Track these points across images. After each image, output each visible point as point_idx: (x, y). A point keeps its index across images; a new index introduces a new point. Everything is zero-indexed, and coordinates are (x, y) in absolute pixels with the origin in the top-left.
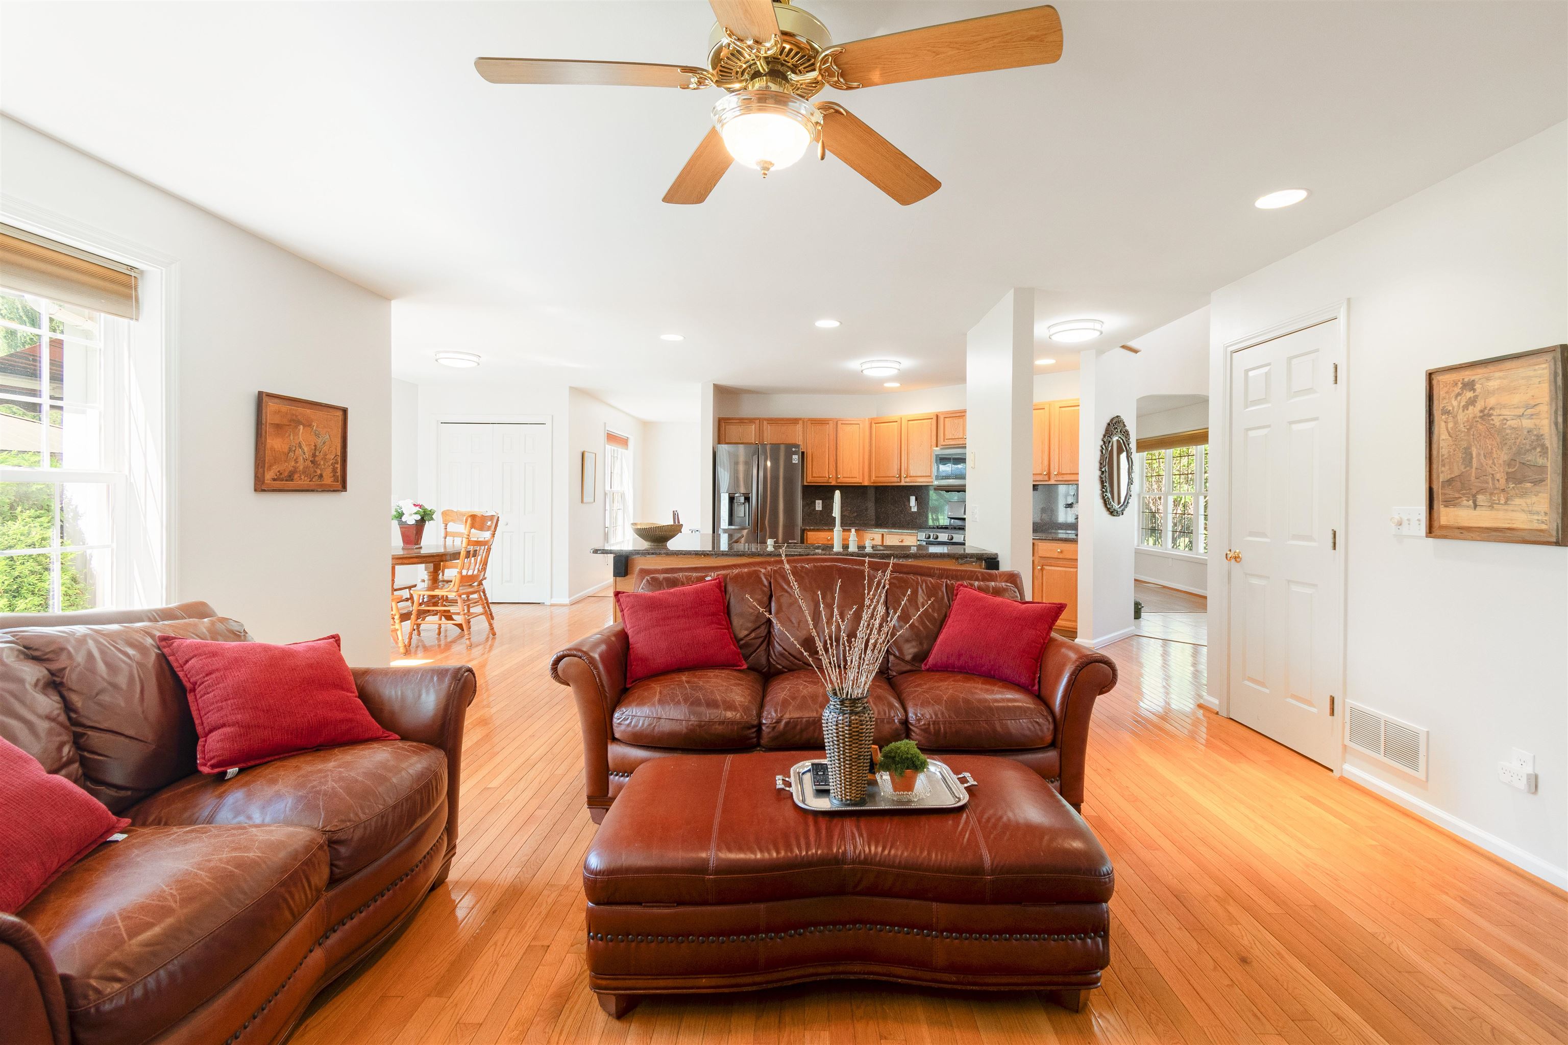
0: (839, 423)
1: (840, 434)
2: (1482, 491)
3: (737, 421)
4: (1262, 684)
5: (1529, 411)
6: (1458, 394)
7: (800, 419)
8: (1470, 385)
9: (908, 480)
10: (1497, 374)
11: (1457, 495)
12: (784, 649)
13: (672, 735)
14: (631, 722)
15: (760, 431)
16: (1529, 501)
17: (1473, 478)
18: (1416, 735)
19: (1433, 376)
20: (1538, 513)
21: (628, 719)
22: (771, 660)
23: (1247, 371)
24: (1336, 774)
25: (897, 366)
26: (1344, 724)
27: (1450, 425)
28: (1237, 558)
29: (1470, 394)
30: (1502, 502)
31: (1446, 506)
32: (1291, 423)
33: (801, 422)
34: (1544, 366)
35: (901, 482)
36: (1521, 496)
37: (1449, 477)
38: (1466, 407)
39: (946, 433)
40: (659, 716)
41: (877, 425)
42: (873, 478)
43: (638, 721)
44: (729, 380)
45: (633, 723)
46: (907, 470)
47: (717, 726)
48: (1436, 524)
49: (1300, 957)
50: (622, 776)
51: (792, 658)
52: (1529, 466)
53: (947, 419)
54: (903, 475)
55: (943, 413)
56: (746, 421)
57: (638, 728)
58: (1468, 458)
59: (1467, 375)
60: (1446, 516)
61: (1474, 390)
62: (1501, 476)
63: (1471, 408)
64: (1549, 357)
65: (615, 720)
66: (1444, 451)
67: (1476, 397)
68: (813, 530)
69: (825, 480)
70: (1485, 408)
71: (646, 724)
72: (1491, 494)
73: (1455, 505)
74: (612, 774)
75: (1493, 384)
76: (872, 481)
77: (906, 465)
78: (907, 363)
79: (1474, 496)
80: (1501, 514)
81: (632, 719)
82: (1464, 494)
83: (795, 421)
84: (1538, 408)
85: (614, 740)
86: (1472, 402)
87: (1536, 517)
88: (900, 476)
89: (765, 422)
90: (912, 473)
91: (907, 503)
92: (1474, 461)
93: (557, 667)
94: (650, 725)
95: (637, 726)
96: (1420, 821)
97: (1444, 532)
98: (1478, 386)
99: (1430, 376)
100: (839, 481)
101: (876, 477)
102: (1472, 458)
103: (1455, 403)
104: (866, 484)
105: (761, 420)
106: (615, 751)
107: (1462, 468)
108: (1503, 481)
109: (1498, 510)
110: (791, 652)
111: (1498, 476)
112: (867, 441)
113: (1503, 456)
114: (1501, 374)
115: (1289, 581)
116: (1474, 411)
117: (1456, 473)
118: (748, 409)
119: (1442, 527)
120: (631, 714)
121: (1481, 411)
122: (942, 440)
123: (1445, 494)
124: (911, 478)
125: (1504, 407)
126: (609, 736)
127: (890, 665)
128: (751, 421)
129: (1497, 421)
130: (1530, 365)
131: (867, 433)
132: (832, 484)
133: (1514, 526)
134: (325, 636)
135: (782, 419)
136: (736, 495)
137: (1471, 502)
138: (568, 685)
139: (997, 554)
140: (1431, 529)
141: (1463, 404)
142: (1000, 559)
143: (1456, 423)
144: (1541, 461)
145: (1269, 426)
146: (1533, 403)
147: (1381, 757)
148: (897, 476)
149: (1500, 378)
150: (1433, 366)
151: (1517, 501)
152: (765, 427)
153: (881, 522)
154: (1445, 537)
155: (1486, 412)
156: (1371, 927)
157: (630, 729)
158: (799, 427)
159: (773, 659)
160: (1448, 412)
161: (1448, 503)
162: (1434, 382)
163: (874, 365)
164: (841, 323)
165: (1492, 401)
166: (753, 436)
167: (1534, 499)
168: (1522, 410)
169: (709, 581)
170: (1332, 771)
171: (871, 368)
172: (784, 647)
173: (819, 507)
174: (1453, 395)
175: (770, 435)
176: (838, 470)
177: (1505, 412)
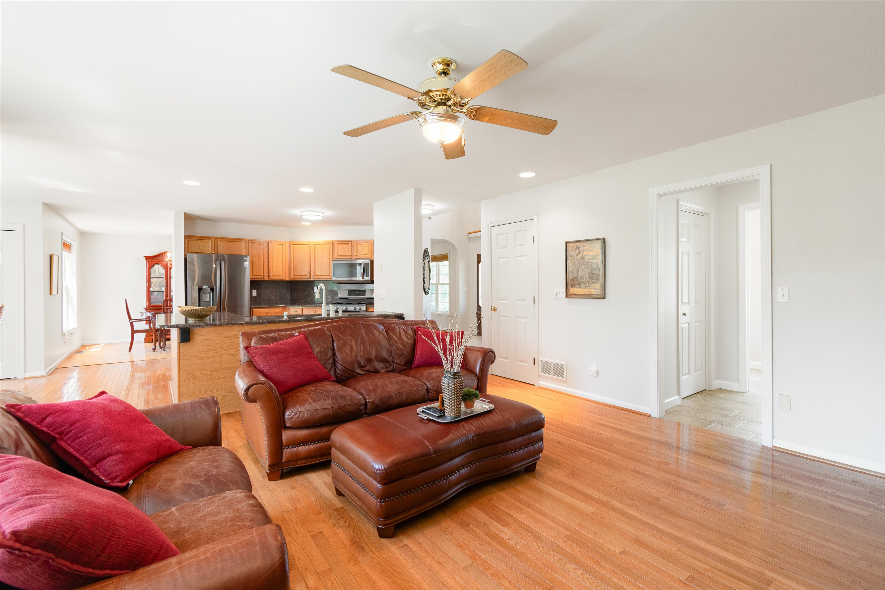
0: (270, 243)
1: (270, 250)
2: (582, 282)
3: (198, 238)
4: (506, 358)
5: (595, 257)
6: (575, 251)
7: (244, 239)
8: (578, 248)
9: (315, 277)
10: (586, 245)
11: (575, 284)
12: (345, 367)
13: (326, 417)
14: (299, 415)
15: (216, 246)
16: (595, 285)
17: (579, 278)
18: (563, 366)
19: (567, 244)
20: (598, 289)
21: (297, 414)
22: (337, 374)
23: (498, 235)
24: (536, 386)
25: (322, 215)
26: (539, 367)
27: (573, 260)
28: (495, 310)
29: (578, 251)
30: (588, 286)
31: (571, 287)
32: (516, 257)
33: (244, 241)
34: (599, 244)
35: (310, 278)
36: (593, 284)
37: (572, 278)
38: (577, 255)
39: (339, 251)
40: (316, 409)
41: (294, 246)
42: (292, 277)
43: (304, 414)
44: (195, 210)
45: (300, 416)
46: (314, 272)
47: (348, 407)
48: (568, 294)
49: (570, 437)
50: (292, 448)
51: (350, 372)
52: (595, 274)
53: (338, 245)
54: (312, 275)
55: (336, 241)
56: (204, 238)
57: (305, 417)
58: (578, 271)
59: (578, 244)
60: (572, 291)
61: (580, 250)
62: (587, 277)
63: (579, 255)
64: (600, 241)
65: (286, 417)
66: (571, 269)
67: (580, 252)
68: (258, 308)
69: (261, 277)
70: (583, 256)
71: (309, 414)
72: (585, 283)
73: (574, 287)
74: (285, 448)
75: (585, 248)
76: (291, 278)
77: (314, 269)
78: (328, 213)
79: (580, 284)
80: (587, 290)
81: (300, 413)
82: (577, 283)
83: (240, 240)
84: (597, 257)
85: (286, 428)
86: (579, 253)
87: (597, 290)
88: (310, 276)
89: (219, 240)
90: (318, 274)
91: (312, 291)
92: (580, 272)
93: (248, 393)
94: (312, 414)
95: (304, 416)
96: (566, 394)
97: (571, 296)
98: (580, 248)
99: (566, 243)
100: (270, 278)
101: (294, 276)
102: (579, 272)
103: (574, 253)
104: (287, 279)
105: (216, 239)
106: (286, 435)
107: (576, 275)
108: (588, 279)
109: (586, 288)
110: (349, 368)
111: (586, 278)
112: (288, 254)
113: (588, 271)
114: (587, 245)
115: (516, 317)
116: (580, 256)
117: (575, 276)
118: (202, 230)
119: (570, 294)
120: (298, 411)
121: (582, 257)
122: (336, 256)
123: (571, 283)
124: (317, 277)
125: (588, 255)
126: (283, 427)
127: (394, 368)
128: (209, 238)
129: (586, 260)
130: (595, 243)
131: (288, 250)
132: (266, 280)
133: (591, 293)
134: (96, 394)
135: (231, 239)
136: (204, 287)
137: (579, 286)
138: (256, 402)
139: (403, 314)
140: (567, 296)
141: (576, 254)
142: (404, 316)
143: (574, 260)
144: (598, 273)
145: (508, 257)
146: (596, 255)
147: (552, 376)
148: (309, 275)
149: (587, 246)
150: (567, 240)
151: (592, 285)
152: (219, 243)
153: (294, 302)
154: (572, 298)
155: (583, 257)
156: (578, 425)
157: (299, 419)
158: (243, 244)
159: (338, 374)
160: (572, 256)
161: (572, 287)
162: (567, 246)
163: (311, 213)
164: (315, 190)
165: (585, 254)
166: (210, 249)
167: (597, 285)
168: (593, 257)
169: (298, 336)
170: (534, 385)
171: (309, 215)
172: (345, 366)
173: (255, 294)
174: (573, 250)
175: (222, 248)
176: (270, 272)
177: (588, 257)
